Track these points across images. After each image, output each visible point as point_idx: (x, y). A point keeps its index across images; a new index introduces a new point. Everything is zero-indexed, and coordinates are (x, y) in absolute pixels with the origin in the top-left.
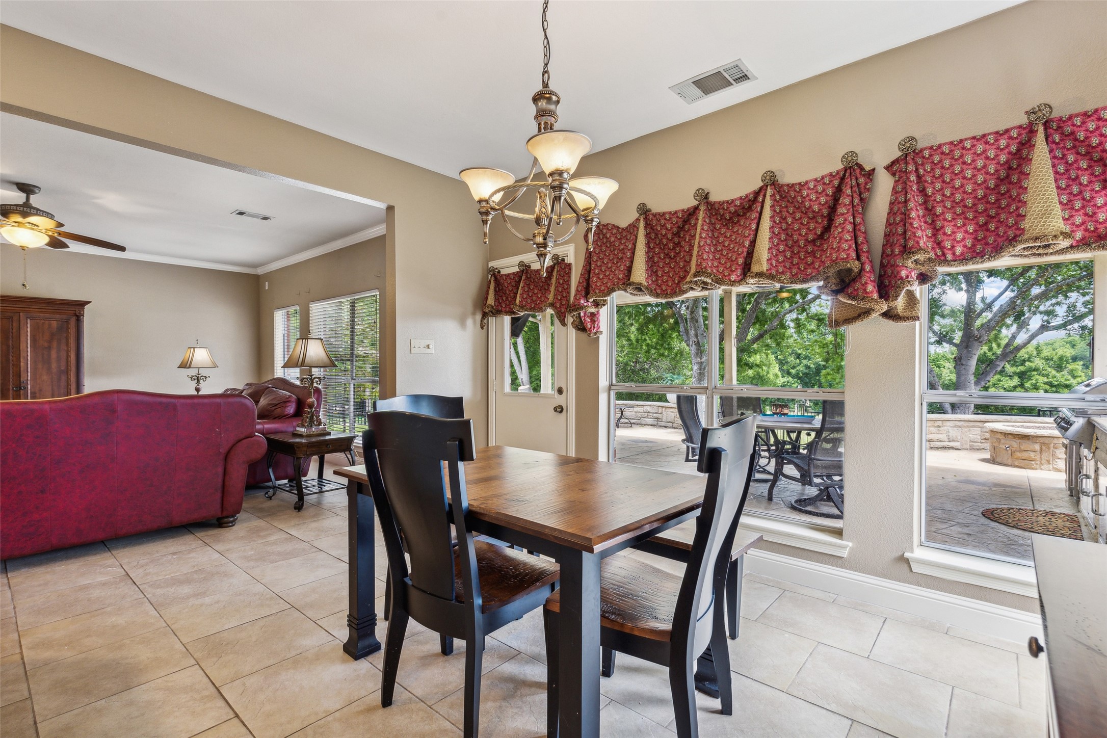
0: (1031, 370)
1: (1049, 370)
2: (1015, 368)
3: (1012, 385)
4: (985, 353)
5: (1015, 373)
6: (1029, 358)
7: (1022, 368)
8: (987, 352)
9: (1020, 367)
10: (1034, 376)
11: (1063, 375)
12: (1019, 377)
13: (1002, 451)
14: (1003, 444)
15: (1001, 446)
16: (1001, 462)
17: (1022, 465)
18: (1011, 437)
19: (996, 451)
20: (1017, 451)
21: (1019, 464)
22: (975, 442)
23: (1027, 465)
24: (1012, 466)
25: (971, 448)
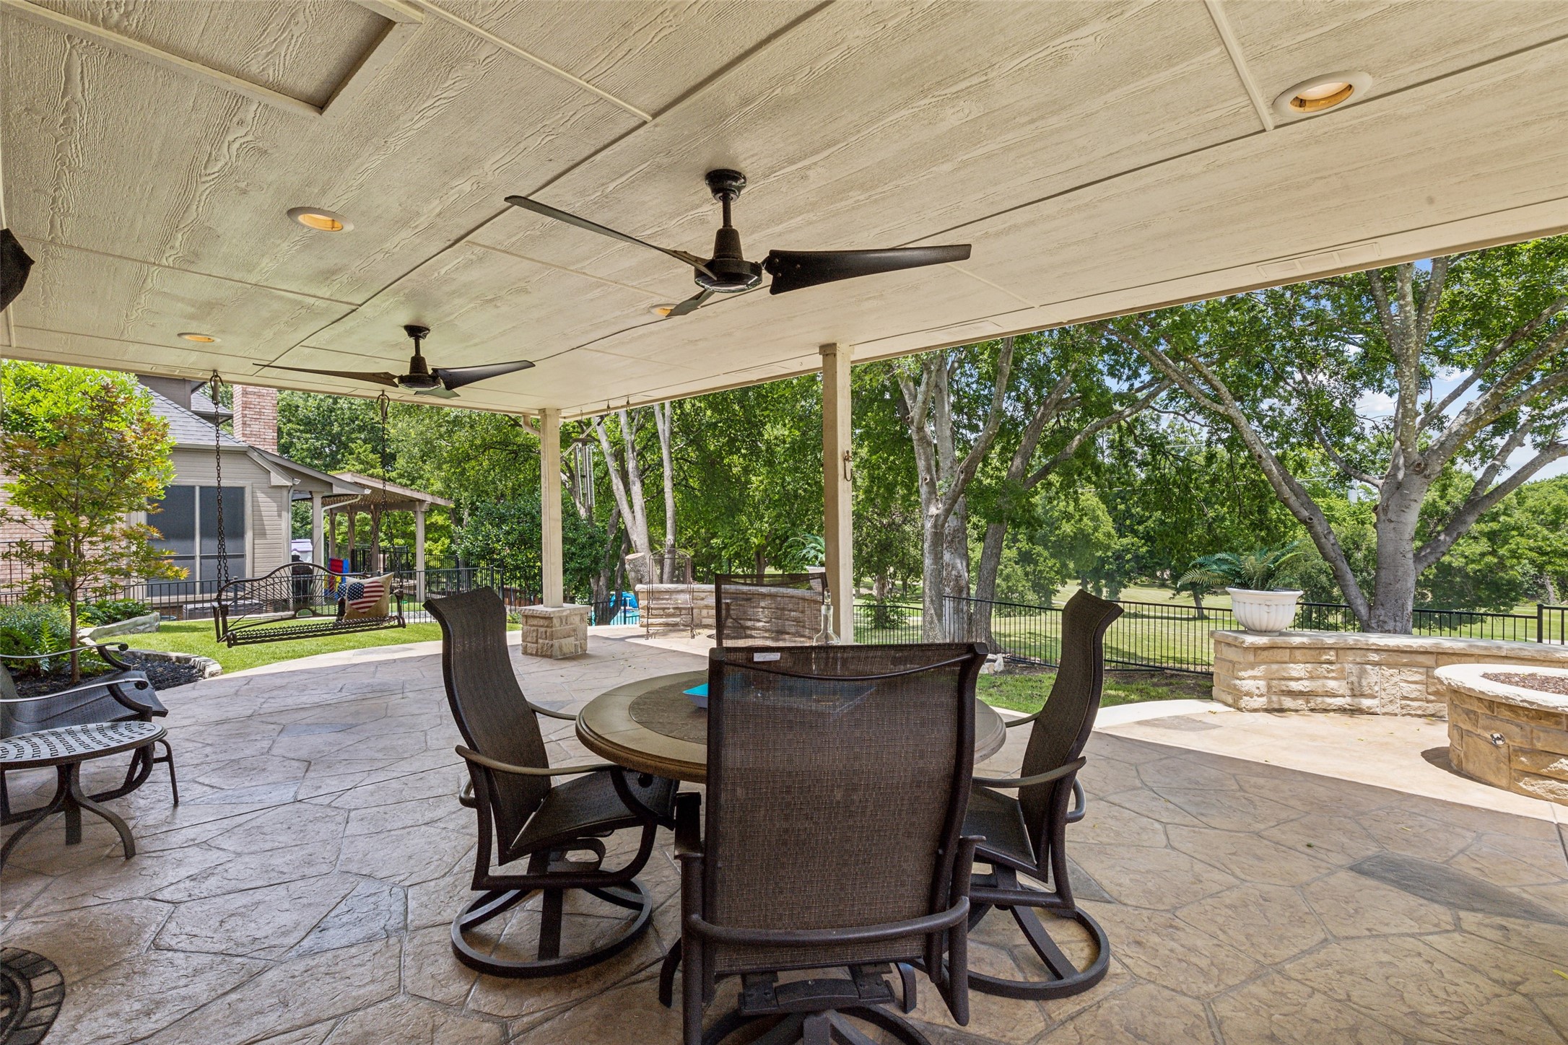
0: (1509, 528)
1: (1539, 528)
2: (1483, 526)
3: (1478, 552)
4: (1434, 501)
5: (1482, 533)
6: (1506, 509)
7: (1495, 526)
8: (1438, 499)
9: (1490, 524)
10: (1513, 537)
11: (1560, 536)
12: (1489, 539)
13: (1485, 747)
14: (1486, 728)
15: (1479, 731)
16: (1478, 774)
17: (1540, 792)
18: (1506, 714)
19: (1467, 744)
20: (1523, 751)
21: (1530, 789)
22: (1412, 700)
23: (1552, 792)
24: (1508, 789)
25: (1404, 712)
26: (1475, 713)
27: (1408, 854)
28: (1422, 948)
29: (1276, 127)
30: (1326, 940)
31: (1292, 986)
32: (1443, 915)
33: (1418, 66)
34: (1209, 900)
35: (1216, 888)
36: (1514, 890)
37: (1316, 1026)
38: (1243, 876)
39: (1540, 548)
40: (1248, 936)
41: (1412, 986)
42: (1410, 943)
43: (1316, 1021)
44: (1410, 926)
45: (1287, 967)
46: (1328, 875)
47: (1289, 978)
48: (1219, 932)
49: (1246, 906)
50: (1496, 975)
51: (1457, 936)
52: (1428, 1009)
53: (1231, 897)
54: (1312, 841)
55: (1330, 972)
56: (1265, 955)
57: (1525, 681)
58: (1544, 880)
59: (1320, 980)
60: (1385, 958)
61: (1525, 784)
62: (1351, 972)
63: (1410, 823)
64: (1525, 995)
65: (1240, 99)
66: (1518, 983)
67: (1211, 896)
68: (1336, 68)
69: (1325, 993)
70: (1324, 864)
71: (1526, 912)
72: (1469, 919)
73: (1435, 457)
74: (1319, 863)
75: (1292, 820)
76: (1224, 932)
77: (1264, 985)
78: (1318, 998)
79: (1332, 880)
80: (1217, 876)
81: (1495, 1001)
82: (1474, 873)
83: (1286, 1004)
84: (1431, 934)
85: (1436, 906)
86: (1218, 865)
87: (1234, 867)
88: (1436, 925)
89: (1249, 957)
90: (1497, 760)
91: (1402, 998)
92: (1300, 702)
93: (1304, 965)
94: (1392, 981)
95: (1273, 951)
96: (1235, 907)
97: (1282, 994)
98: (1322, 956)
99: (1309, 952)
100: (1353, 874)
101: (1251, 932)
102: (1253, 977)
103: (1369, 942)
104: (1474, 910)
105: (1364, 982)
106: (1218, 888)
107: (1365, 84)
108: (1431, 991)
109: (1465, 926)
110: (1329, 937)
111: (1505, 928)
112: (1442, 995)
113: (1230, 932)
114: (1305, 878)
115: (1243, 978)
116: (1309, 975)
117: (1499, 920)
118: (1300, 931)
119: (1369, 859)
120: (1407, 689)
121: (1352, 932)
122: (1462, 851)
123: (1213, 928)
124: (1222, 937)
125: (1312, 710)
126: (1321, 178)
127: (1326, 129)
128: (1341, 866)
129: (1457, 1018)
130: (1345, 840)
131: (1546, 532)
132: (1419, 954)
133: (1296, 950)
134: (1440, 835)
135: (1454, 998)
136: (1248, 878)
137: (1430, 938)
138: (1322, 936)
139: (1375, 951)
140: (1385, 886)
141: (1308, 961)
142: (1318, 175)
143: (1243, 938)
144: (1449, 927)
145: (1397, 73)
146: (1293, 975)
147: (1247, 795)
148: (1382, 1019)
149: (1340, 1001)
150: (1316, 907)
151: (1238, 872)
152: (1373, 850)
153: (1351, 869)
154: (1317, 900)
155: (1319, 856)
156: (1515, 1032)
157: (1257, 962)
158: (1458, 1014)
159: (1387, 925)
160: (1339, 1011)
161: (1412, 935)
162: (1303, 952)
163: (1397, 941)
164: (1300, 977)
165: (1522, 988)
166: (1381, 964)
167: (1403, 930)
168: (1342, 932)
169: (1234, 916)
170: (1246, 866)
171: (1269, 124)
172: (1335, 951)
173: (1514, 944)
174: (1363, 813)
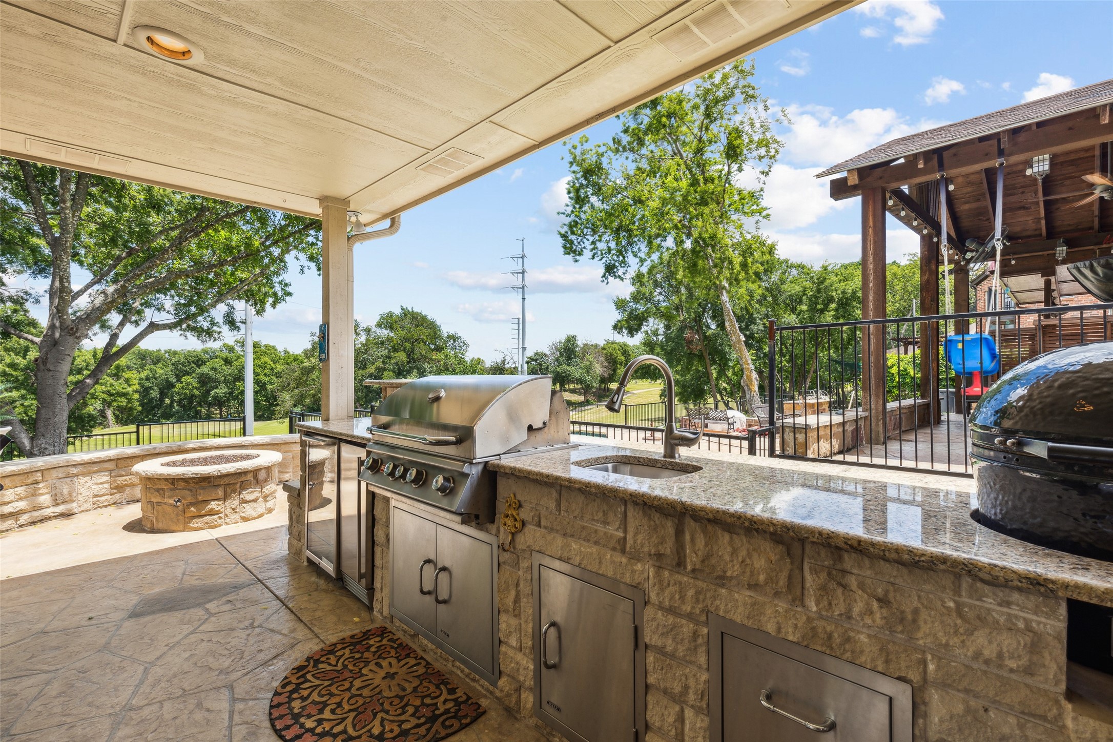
11: (122, 383)
13: (168, 509)
14: (170, 497)
15: (166, 500)
16: (165, 528)
17: (201, 525)
18: (182, 484)
19: (157, 511)
20: (192, 504)
21: (196, 525)
22: (101, 496)
23: (207, 523)
24: (184, 531)
25: (95, 506)
26: (163, 489)
27: (157, 590)
28: (201, 636)
29: (125, 45)
30: (146, 668)
31: (146, 712)
32: (199, 612)
33: (228, 69)
34: (36, 703)
35: (34, 691)
36: (221, 580)
37: (177, 721)
38: (53, 668)
39: (109, 391)
40: (89, 705)
41: (211, 659)
42: (193, 638)
43: (175, 718)
44: (187, 629)
45: (134, 702)
46: (117, 630)
47: (140, 708)
48: (64, 719)
49: (72, 686)
50: (242, 626)
51: (213, 619)
52: (226, 664)
53: (55, 689)
54: (90, 615)
55: (163, 685)
56: (112, 707)
57: (183, 463)
58: (229, 569)
59: (160, 694)
60: (187, 655)
61: (194, 524)
62: (175, 676)
63: (146, 572)
64: (258, 627)
65: (114, 7)
66: (252, 623)
67: (35, 699)
68: (189, 36)
69: (169, 699)
70: (110, 625)
71: (233, 588)
72: (211, 606)
73: (83, 325)
74: (106, 626)
75: (64, 609)
76: (68, 715)
77: (127, 725)
78: (167, 705)
79: (123, 631)
80: (28, 682)
81: (250, 638)
82: (197, 582)
83: (150, 724)
84: (200, 625)
85: (192, 610)
86: (22, 673)
87: (39, 666)
88: (199, 620)
89: (100, 717)
90: (177, 515)
91: (210, 668)
92: (10, 522)
93: (143, 693)
94: (199, 664)
95: (116, 701)
96: (64, 692)
97: (142, 721)
98: (151, 679)
99: (142, 682)
100: (134, 619)
101: (90, 700)
102: (115, 727)
103: (172, 652)
104: (210, 601)
105: (185, 676)
106: (37, 690)
107: (197, 59)
108: (220, 654)
109: (212, 611)
110: (147, 665)
111: (230, 601)
112: (226, 652)
113: (74, 712)
114: (103, 641)
115: (108, 733)
116: (152, 696)
117: (224, 599)
118: (125, 675)
119: (136, 605)
120: (96, 489)
121: (158, 653)
122: (184, 574)
123: (56, 720)
124: (68, 720)
125: (21, 526)
126: (128, 99)
127: (155, 70)
128: (123, 619)
129: (241, 658)
130: (113, 602)
131: (112, 381)
132: (202, 640)
133: (131, 688)
134: (167, 571)
135: (233, 650)
136: (58, 666)
137: (201, 628)
138: (142, 668)
139: (179, 655)
140: (158, 615)
141: (145, 688)
142: (128, 96)
143: (87, 709)
144: (206, 617)
145: (218, 65)
146: (141, 704)
147: (9, 609)
148: (209, 687)
149: (180, 696)
150: (124, 653)
151: (45, 667)
152: (135, 599)
153: (130, 617)
154: (122, 649)
155: (103, 621)
156: (266, 646)
157: (110, 715)
158: (239, 656)
159: (174, 636)
160: (185, 702)
161: (192, 633)
162: (137, 686)
163: (186, 641)
164: (146, 702)
165: (256, 624)
166: (187, 659)
167: (185, 633)
168: (151, 658)
169: (67, 699)
170: (50, 660)
171: (122, 38)
172: (157, 671)
173: (239, 606)
174: (112, 580)
